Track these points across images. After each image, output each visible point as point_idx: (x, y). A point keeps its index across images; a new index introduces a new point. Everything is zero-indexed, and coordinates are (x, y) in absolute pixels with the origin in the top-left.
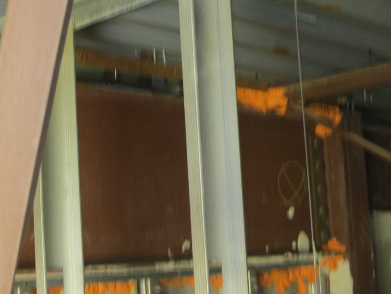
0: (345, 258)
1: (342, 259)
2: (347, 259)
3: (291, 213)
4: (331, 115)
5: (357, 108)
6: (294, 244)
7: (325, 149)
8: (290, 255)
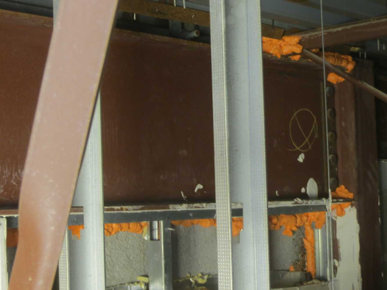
0: (352, 205)
1: (350, 207)
2: (354, 207)
3: (301, 158)
4: (344, 64)
5: (369, 57)
6: (303, 190)
7: (337, 97)
8: (299, 200)
